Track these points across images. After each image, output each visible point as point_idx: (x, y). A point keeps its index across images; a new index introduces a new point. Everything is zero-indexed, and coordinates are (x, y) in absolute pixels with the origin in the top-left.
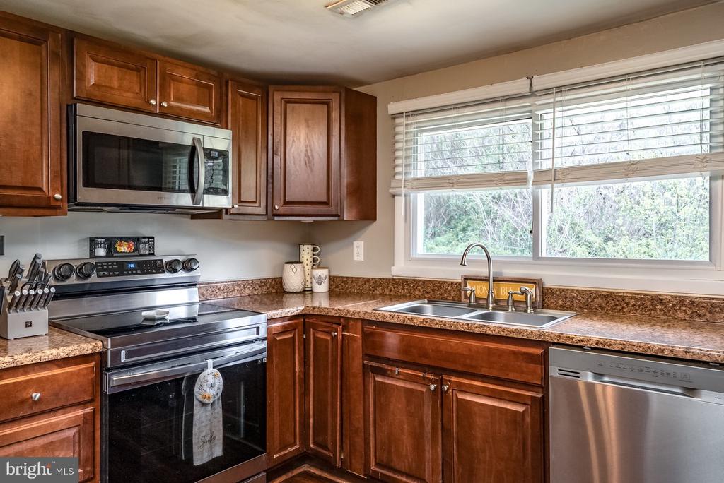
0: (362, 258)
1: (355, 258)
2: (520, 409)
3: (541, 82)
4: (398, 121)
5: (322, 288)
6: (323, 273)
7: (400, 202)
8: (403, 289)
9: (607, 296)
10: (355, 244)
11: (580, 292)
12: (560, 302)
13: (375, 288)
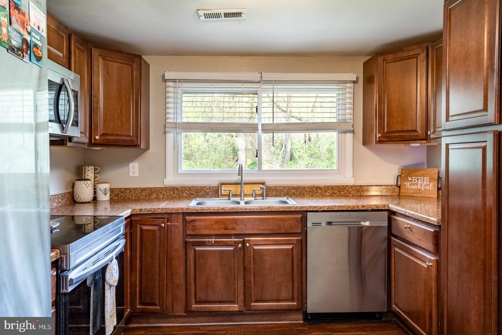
0: (137, 174)
1: (131, 175)
2: (290, 247)
3: (267, 76)
4: (168, 84)
5: (104, 198)
6: (106, 186)
7: (170, 137)
8: (174, 193)
9: (297, 188)
10: (131, 165)
11: (284, 187)
12: (274, 193)
13: (150, 195)
